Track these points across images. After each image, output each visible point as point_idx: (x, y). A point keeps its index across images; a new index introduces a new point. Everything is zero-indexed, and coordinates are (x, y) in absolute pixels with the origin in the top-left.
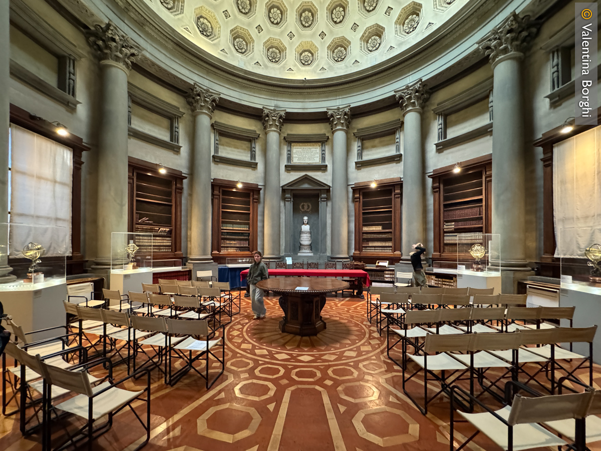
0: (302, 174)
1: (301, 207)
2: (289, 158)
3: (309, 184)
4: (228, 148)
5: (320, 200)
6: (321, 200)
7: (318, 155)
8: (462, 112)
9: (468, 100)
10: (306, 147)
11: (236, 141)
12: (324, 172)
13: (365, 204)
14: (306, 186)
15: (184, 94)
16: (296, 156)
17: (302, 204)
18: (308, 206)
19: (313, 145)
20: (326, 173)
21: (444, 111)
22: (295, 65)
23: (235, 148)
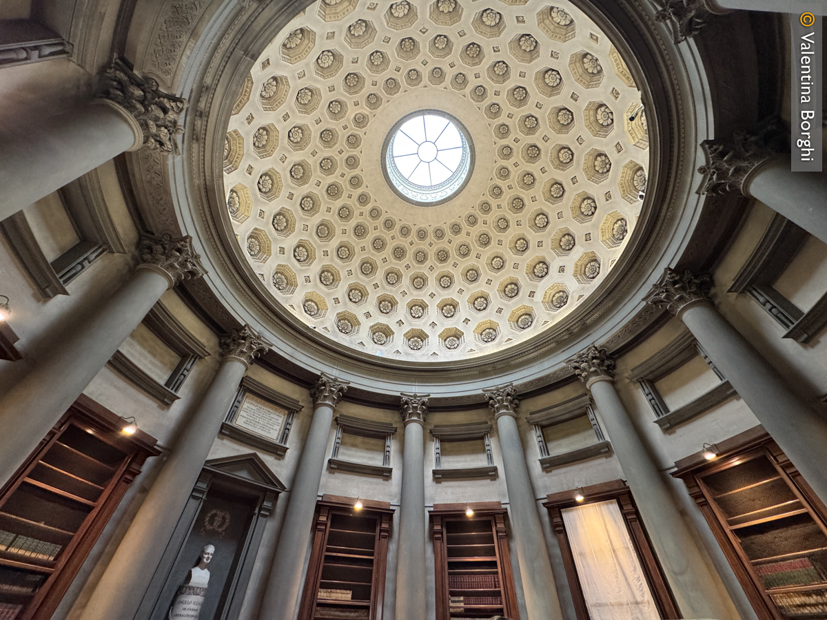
0: (245, 450)
1: (207, 519)
2: (232, 414)
3: (250, 473)
4: (138, 347)
5: (257, 511)
6: (259, 513)
7: (278, 428)
8: (455, 444)
9: (465, 434)
10: (265, 408)
11: (159, 342)
12: (279, 460)
13: (333, 539)
14: (243, 475)
15: (142, 232)
16: (245, 414)
17: (214, 511)
18: (224, 519)
19: (276, 410)
20: (281, 462)
21: (441, 435)
22: (299, 307)
23: (150, 352)
